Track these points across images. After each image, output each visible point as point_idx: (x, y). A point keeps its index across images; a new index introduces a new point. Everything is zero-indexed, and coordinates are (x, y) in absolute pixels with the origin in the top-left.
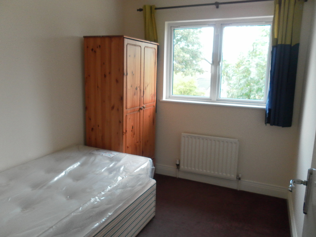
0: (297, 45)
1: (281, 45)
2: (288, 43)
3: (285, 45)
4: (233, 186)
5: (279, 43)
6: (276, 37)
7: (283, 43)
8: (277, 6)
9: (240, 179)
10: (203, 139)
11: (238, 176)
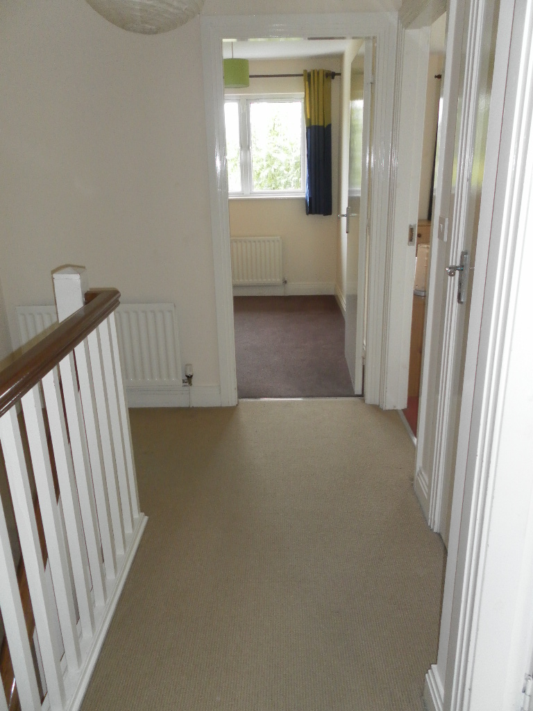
0: (330, 126)
1: (315, 126)
2: (321, 124)
3: (319, 126)
4: (279, 292)
5: (313, 124)
6: (308, 117)
7: (317, 124)
8: (307, 83)
9: (285, 282)
10: (241, 242)
11: (284, 279)
